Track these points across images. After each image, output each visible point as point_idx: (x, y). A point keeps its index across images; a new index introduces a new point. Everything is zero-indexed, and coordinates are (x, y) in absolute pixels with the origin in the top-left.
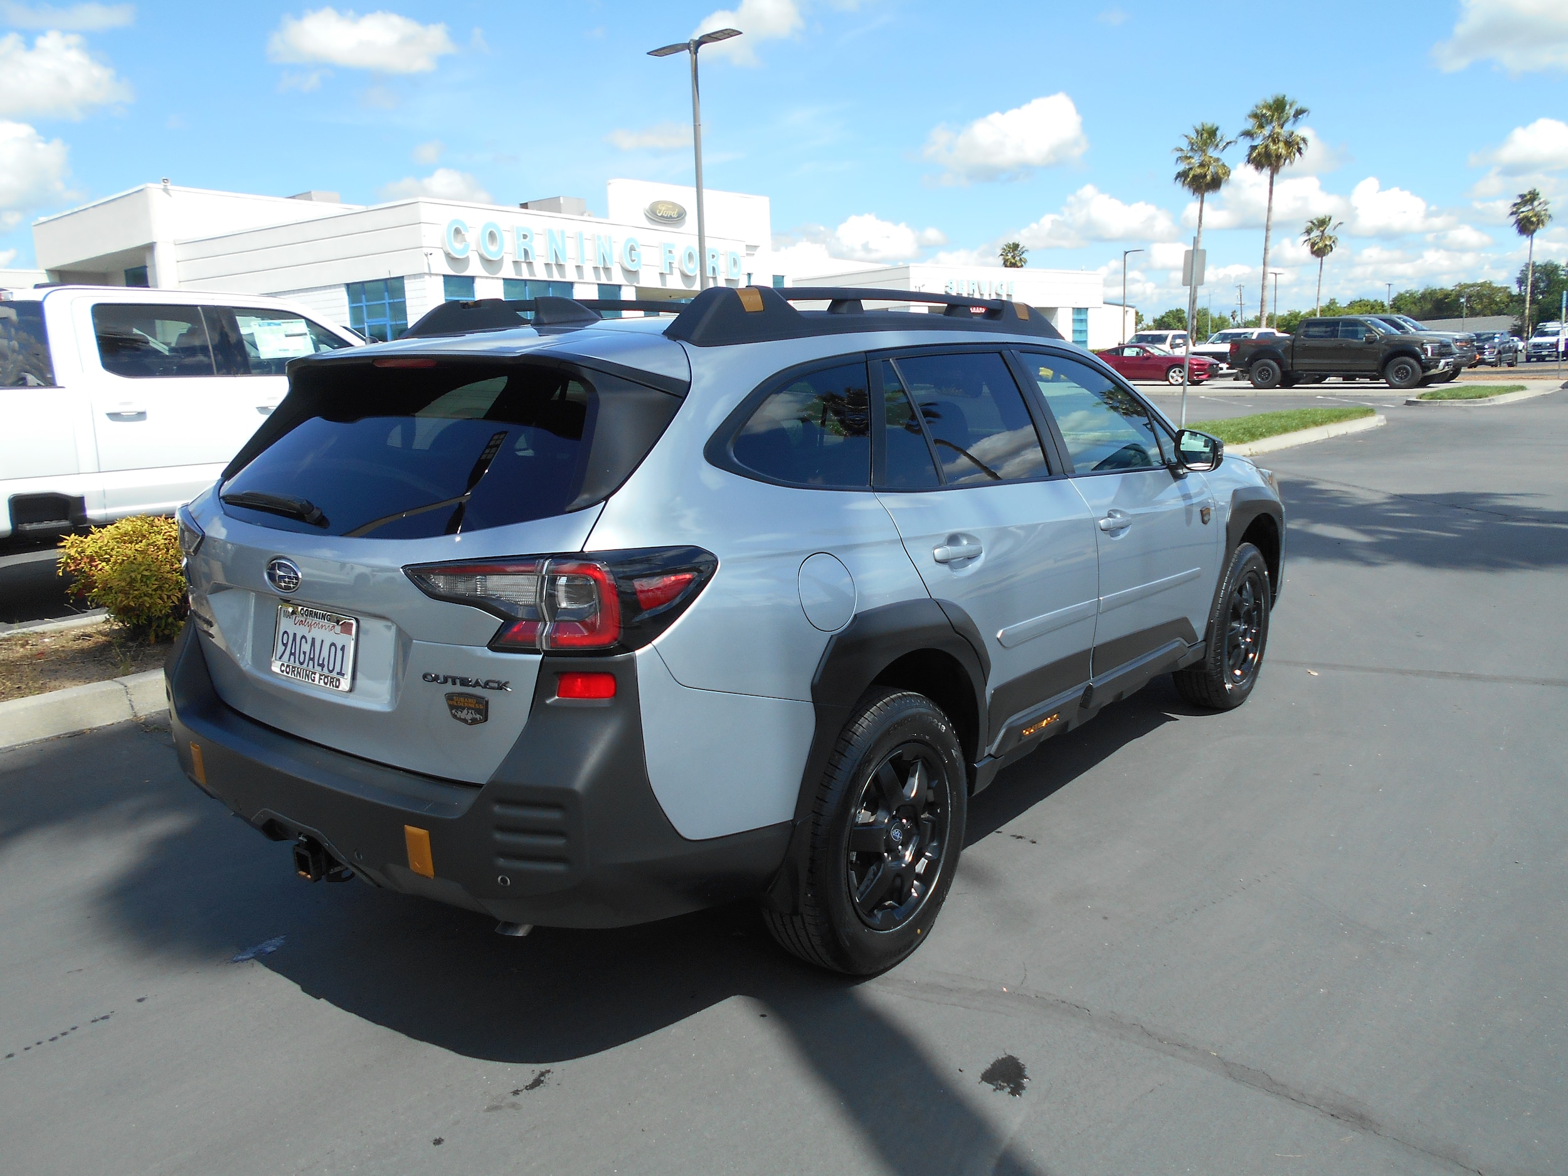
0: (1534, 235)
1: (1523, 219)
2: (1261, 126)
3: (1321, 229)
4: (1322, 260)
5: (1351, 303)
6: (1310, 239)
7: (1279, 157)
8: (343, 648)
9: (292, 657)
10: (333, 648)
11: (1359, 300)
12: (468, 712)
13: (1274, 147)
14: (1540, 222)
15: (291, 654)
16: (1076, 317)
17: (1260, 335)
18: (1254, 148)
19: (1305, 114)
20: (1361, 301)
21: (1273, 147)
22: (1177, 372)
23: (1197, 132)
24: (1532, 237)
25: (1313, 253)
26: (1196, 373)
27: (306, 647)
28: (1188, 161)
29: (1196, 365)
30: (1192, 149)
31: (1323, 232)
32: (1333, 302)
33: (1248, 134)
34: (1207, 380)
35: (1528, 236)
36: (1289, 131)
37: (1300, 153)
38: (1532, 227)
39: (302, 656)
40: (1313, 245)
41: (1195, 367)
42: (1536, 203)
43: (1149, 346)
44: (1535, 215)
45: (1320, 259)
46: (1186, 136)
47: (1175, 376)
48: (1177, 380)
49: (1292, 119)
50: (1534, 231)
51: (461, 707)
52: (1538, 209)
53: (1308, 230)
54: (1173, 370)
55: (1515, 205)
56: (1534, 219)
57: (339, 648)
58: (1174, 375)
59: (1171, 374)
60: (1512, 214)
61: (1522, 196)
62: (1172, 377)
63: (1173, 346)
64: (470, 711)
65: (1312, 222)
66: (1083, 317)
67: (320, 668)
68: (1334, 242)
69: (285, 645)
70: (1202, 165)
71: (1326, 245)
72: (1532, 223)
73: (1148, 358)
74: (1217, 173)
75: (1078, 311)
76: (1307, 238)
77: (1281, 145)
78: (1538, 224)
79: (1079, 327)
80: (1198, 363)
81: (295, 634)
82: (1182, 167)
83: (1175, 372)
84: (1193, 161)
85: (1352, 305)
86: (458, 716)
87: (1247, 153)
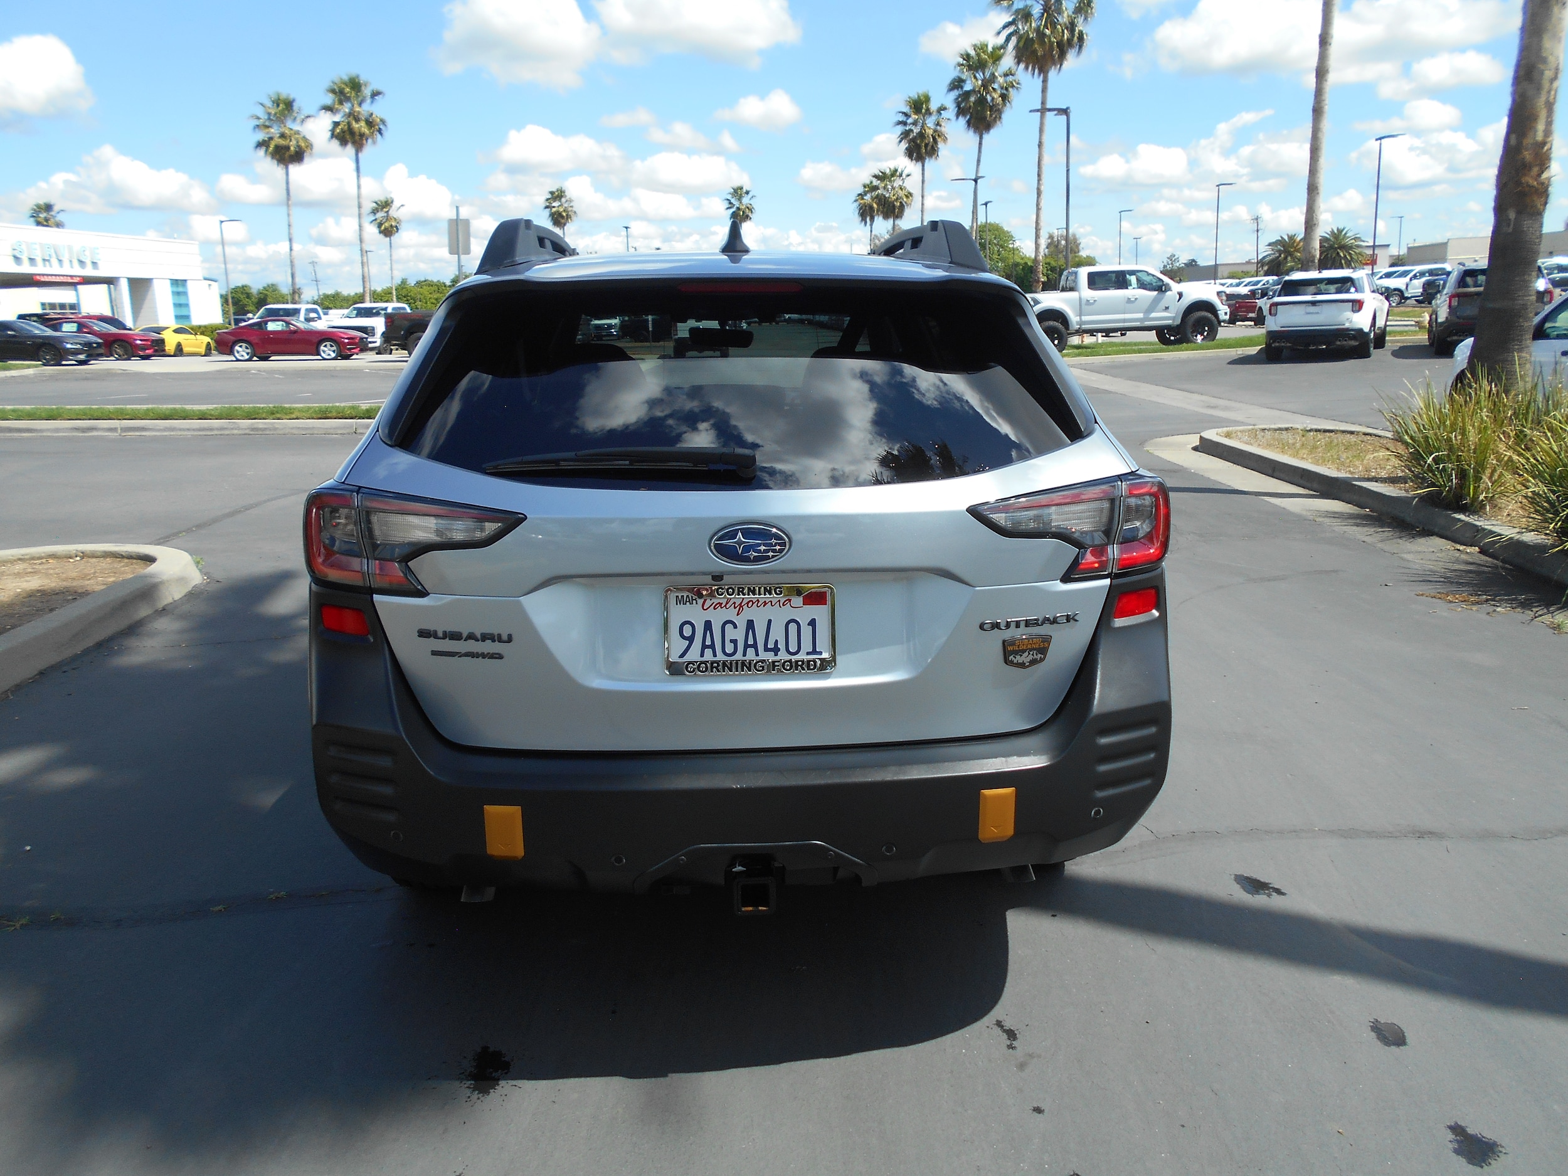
0: (565, 227)
1: (555, 213)
2: (341, 103)
3: (385, 210)
4: (390, 240)
5: (417, 283)
6: (376, 220)
7: (362, 135)
10: (793, 627)
11: (424, 279)
12: (1029, 654)
13: (357, 126)
14: (568, 217)
16: (176, 289)
17: (394, 309)
18: (336, 124)
19: (380, 96)
20: (425, 281)
21: (355, 125)
22: (329, 346)
23: (273, 102)
24: (564, 229)
25: (380, 232)
26: (348, 347)
28: (267, 130)
29: (346, 339)
30: (269, 119)
31: (387, 212)
32: (404, 282)
33: (329, 109)
34: (357, 354)
35: (561, 229)
36: (368, 112)
37: (381, 134)
38: (563, 221)
40: (380, 225)
41: (346, 341)
42: (563, 200)
43: (292, 320)
44: (564, 211)
45: (388, 239)
46: (262, 104)
47: (327, 350)
48: (329, 355)
49: (369, 101)
50: (565, 224)
51: (1020, 651)
52: (566, 205)
53: (374, 210)
54: (324, 344)
55: (547, 200)
56: (564, 214)
58: (325, 349)
59: (322, 348)
60: (547, 207)
61: (552, 193)
62: (324, 352)
63: (308, 320)
64: (1031, 653)
65: (376, 203)
66: (181, 289)
68: (398, 223)
70: (283, 136)
71: (391, 226)
72: (563, 217)
73: (295, 332)
74: (299, 146)
75: (175, 282)
76: (374, 219)
77: (363, 124)
78: (567, 218)
79: (182, 300)
80: (349, 336)
82: (261, 136)
83: (325, 346)
84: (272, 130)
85: (419, 284)
86: (1015, 661)
87: (330, 128)
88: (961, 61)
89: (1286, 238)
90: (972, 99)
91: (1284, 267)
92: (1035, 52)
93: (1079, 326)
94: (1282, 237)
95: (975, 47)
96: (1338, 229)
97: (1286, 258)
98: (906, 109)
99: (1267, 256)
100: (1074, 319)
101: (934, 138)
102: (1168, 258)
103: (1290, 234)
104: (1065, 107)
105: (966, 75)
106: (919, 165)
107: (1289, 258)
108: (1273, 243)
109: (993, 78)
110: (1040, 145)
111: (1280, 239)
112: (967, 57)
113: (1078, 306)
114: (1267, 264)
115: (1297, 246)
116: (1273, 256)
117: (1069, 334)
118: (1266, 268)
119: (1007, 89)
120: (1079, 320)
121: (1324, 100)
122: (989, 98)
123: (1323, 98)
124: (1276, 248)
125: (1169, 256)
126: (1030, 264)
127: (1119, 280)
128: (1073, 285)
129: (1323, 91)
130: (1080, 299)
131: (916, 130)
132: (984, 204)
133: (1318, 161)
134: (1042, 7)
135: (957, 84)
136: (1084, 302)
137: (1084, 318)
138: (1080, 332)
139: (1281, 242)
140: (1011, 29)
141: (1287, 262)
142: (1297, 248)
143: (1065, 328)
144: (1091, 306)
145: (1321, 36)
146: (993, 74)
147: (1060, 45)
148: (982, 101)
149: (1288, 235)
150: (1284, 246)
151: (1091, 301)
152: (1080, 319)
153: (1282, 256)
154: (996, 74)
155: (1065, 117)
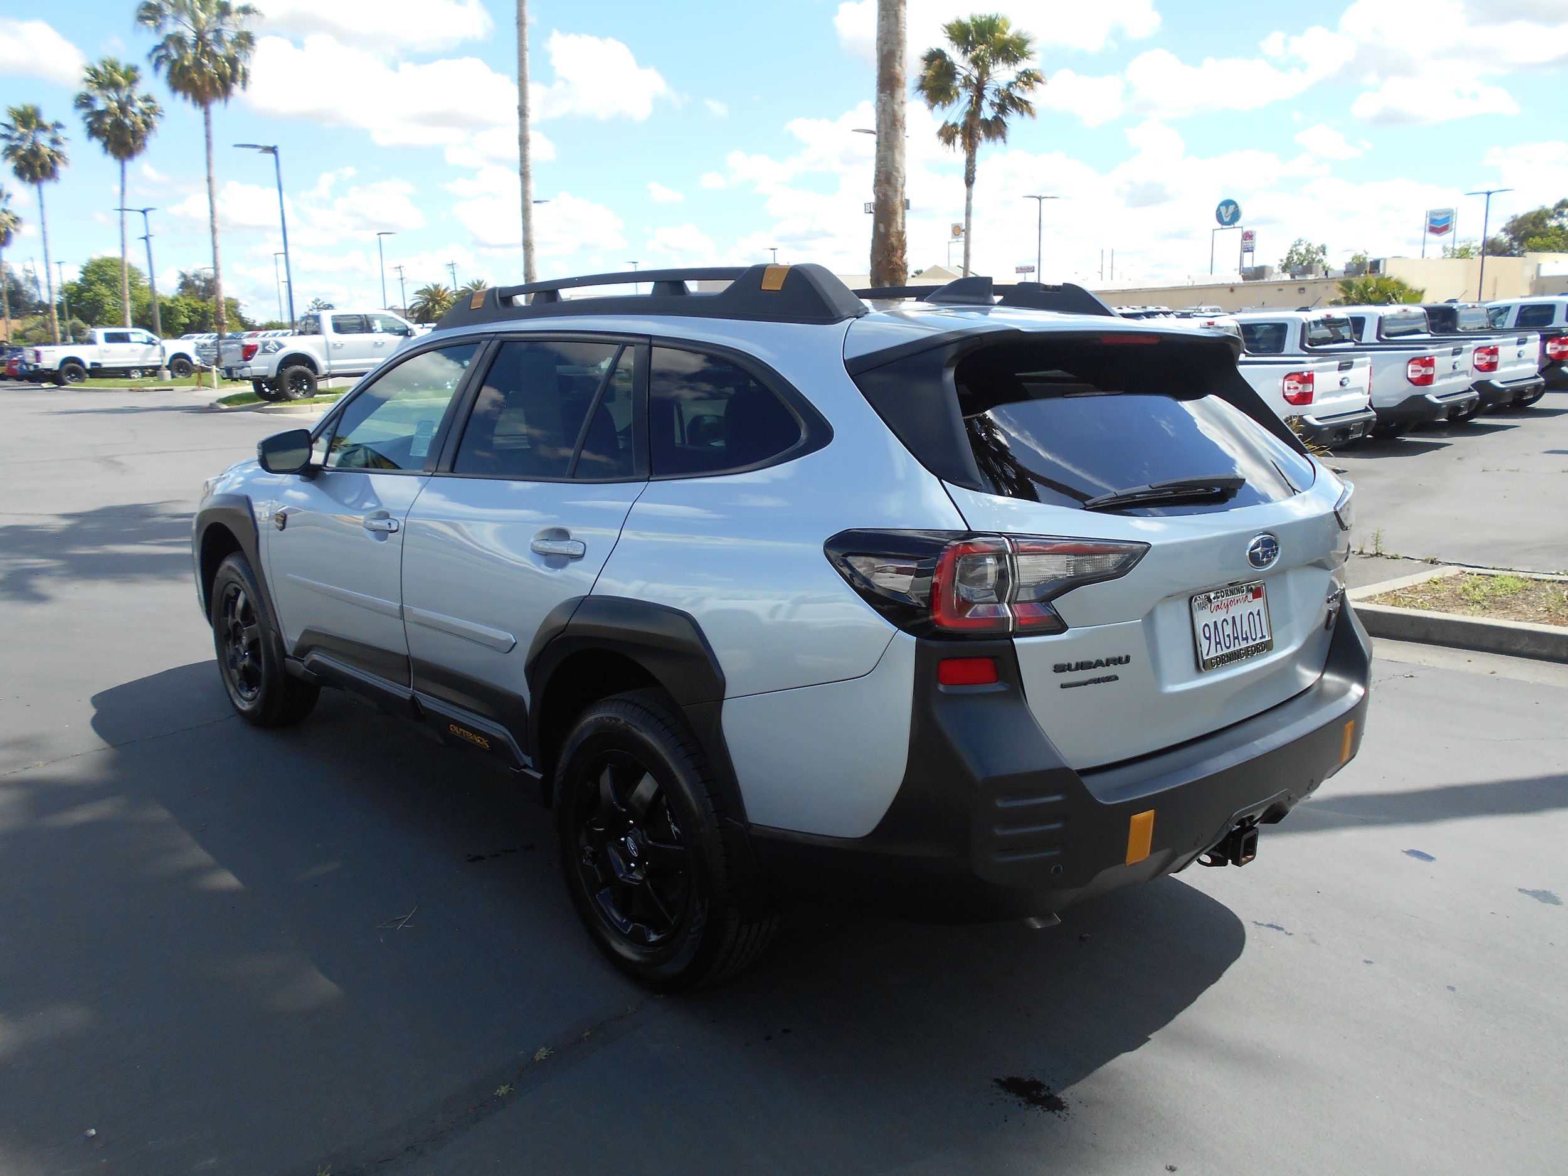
8: (1259, 614)
9: (1219, 646)
10: (1251, 618)
15: (1217, 644)
27: (1228, 630)
39: (1227, 639)
57: (1255, 613)
67: (1246, 641)
69: (1209, 639)
81: (1215, 622)
88: (88, 76)
89: (432, 288)
90: (108, 120)
91: (433, 314)
92: (192, 81)
93: (328, 371)
94: (428, 287)
95: (104, 64)
96: (478, 281)
97: (433, 306)
98: (9, 121)
99: (416, 303)
100: (322, 364)
101: (51, 158)
102: (313, 302)
103: (435, 284)
104: (272, 145)
105: (95, 93)
106: (34, 188)
107: (437, 307)
108: (421, 291)
109: (130, 101)
110: (209, 180)
111: (426, 288)
112: (96, 74)
113: (325, 350)
114: (418, 311)
115: (443, 294)
116: (422, 304)
117: (318, 378)
118: (416, 315)
119: (148, 115)
120: (327, 364)
121: (528, 166)
122: (127, 121)
123: (528, 164)
124: (423, 296)
125: (313, 300)
126: (168, 304)
127: (364, 325)
128: (317, 329)
129: (527, 157)
130: (327, 343)
131: (27, 145)
132: (143, 238)
133: (529, 220)
134: (194, 35)
135: (84, 101)
136: (331, 346)
137: (333, 363)
138: (327, 376)
139: (426, 291)
140: (163, 52)
141: (435, 310)
142: (443, 296)
143: (314, 372)
144: (337, 351)
145: (519, 108)
146: (129, 97)
147: (222, 77)
148: (118, 125)
149: (433, 285)
150: (430, 295)
151: (338, 345)
152: (329, 363)
153: (430, 304)
154: (135, 98)
155: (273, 155)
